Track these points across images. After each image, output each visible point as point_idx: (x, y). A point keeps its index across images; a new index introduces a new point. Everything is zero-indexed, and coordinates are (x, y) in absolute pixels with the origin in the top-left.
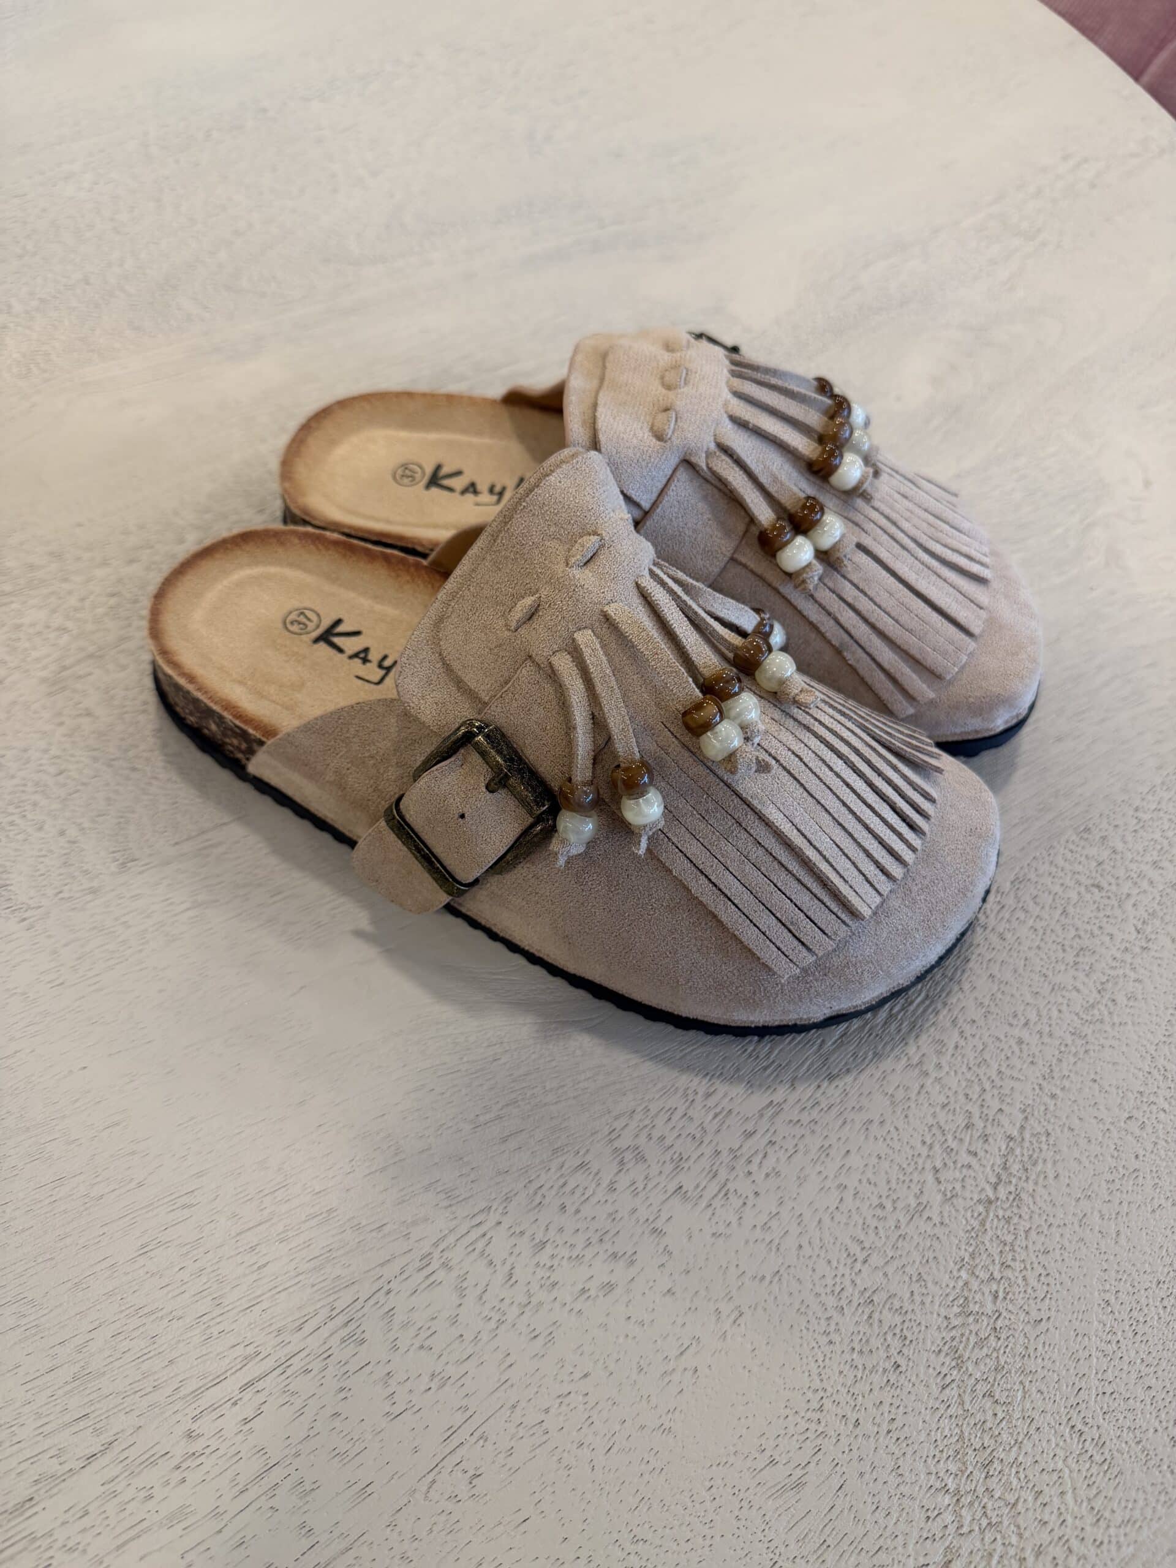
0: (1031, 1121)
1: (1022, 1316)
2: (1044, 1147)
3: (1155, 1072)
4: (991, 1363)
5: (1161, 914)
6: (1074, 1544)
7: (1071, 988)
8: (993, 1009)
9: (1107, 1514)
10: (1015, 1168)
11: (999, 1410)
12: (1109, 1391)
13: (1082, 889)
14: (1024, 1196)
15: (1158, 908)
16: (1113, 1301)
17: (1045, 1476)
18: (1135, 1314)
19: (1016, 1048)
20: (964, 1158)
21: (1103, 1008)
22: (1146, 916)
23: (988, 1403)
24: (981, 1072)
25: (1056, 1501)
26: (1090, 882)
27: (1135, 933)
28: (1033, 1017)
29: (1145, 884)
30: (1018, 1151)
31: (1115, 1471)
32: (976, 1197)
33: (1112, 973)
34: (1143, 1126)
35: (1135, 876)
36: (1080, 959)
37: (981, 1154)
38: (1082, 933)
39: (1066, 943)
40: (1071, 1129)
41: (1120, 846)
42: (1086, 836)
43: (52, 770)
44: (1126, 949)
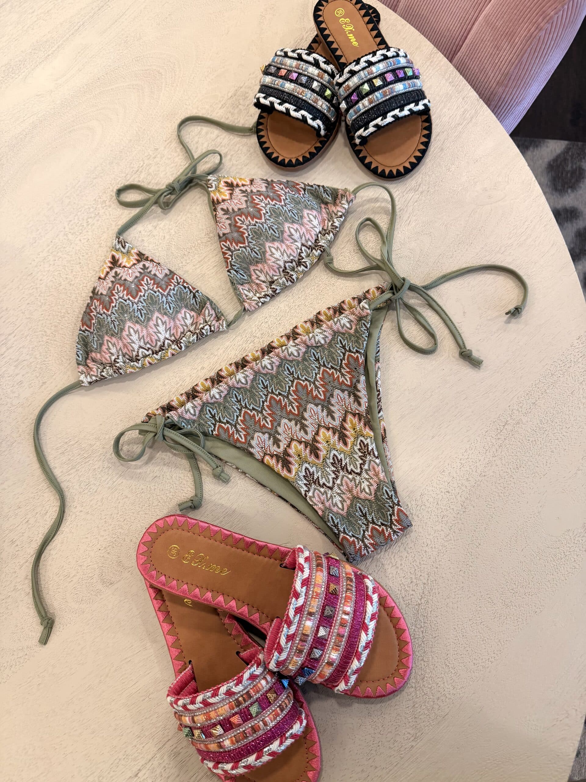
0: (430, 577)
1: (431, 636)
2: (435, 585)
3: (468, 554)
4: (423, 651)
5: (469, 498)
6: (447, 695)
8: (416, 542)
9: (456, 687)
10: (426, 592)
11: (425, 663)
12: (456, 653)
13: (443, 494)
14: (429, 601)
15: (468, 496)
16: (457, 628)
17: (439, 679)
18: (463, 630)
19: (424, 554)
20: (411, 592)
21: (451, 536)
22: (464, 499)
23: (422, 662)
24: (414, 564)
25: (442, 685)
26: (446, 490)
27: (461, 507)
28: (429, 543)
29: (464, 488)
30: (427, 587)
31: (458, 675)
32: (415, 604)
33: (454, 522)
34: (464, 573)
35: (460, 485)
36: (443, 519)
37: (416, 590)
38: (443, 510)
39: (439, 514)
40: (443, 577)
41: (455, 475)
42: (443, 473)
43: (122, 520)
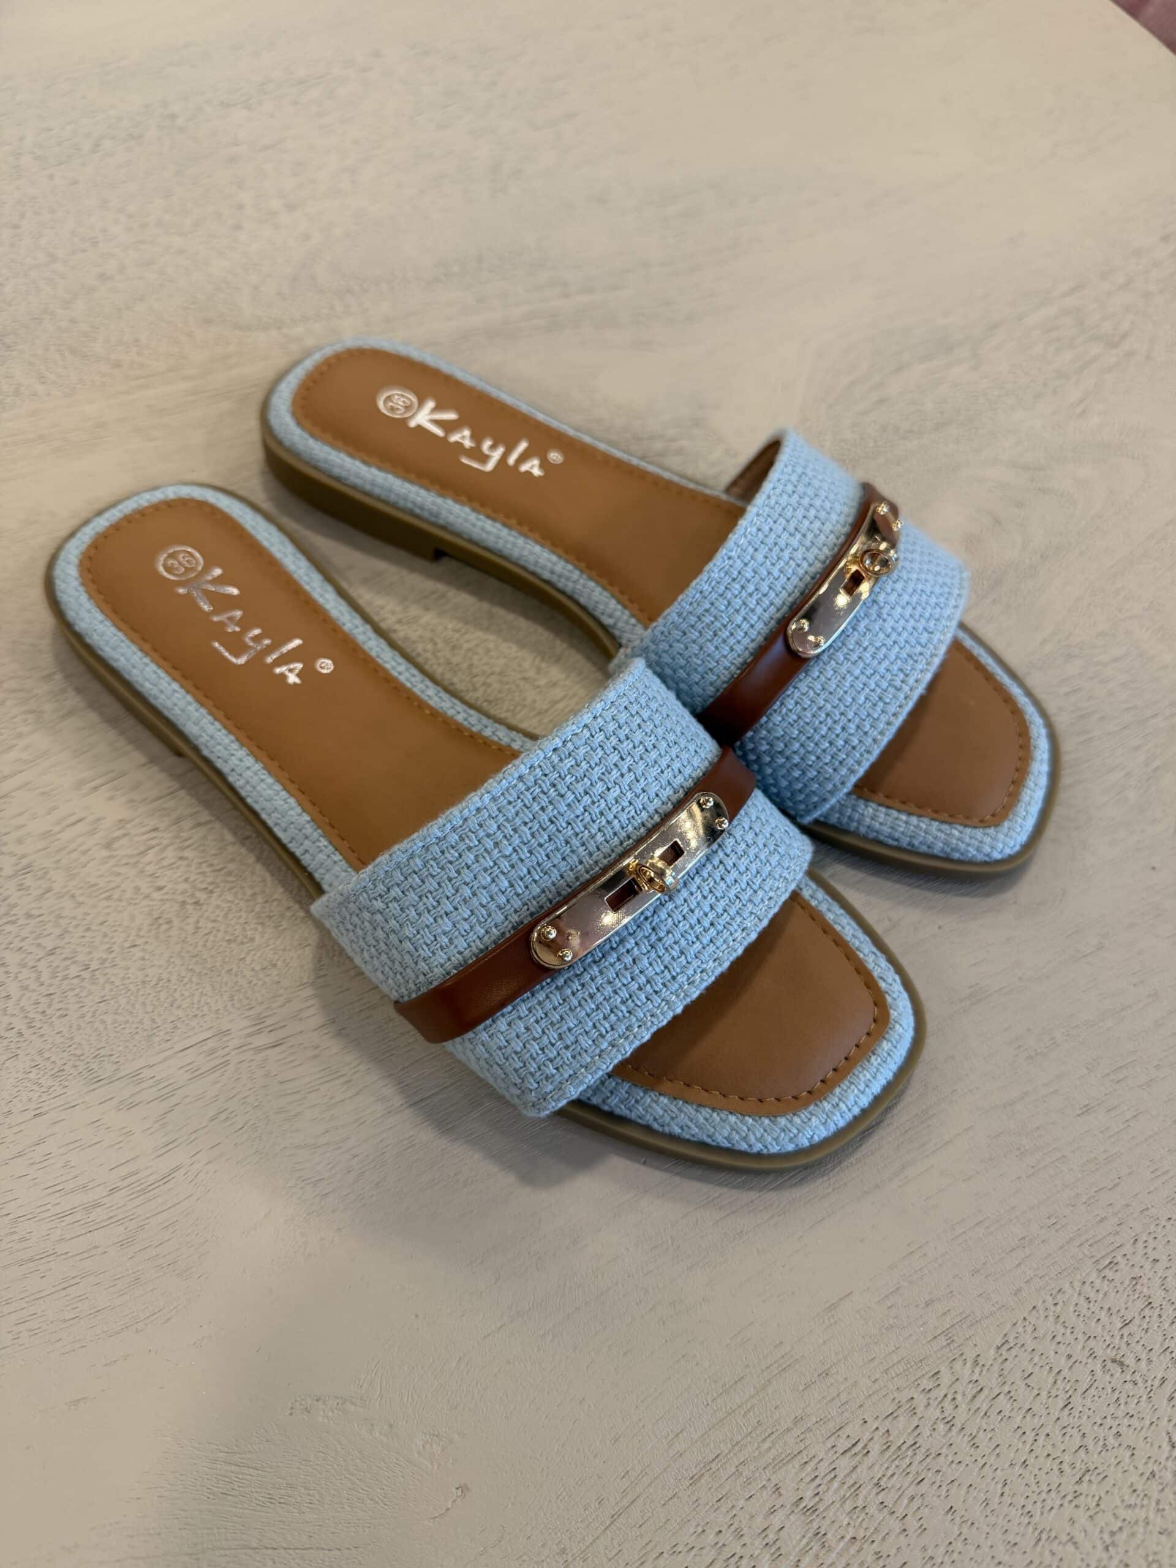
7: (1064, 1538)
13: (1098, 1368)
26: (1110, 1353)
33: (1128, 1515)
36: (1084, 1488)
38: (1089, 1442)
44: (1153, 1474)
